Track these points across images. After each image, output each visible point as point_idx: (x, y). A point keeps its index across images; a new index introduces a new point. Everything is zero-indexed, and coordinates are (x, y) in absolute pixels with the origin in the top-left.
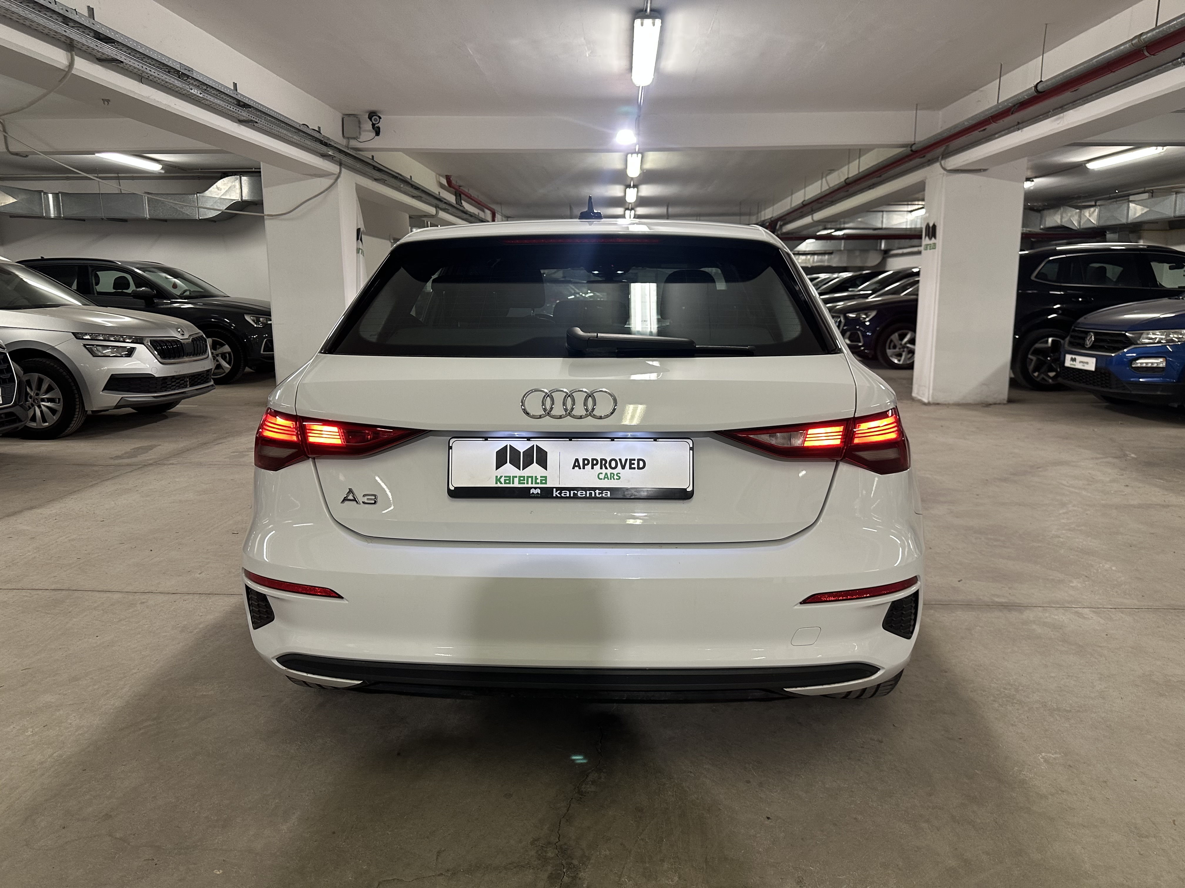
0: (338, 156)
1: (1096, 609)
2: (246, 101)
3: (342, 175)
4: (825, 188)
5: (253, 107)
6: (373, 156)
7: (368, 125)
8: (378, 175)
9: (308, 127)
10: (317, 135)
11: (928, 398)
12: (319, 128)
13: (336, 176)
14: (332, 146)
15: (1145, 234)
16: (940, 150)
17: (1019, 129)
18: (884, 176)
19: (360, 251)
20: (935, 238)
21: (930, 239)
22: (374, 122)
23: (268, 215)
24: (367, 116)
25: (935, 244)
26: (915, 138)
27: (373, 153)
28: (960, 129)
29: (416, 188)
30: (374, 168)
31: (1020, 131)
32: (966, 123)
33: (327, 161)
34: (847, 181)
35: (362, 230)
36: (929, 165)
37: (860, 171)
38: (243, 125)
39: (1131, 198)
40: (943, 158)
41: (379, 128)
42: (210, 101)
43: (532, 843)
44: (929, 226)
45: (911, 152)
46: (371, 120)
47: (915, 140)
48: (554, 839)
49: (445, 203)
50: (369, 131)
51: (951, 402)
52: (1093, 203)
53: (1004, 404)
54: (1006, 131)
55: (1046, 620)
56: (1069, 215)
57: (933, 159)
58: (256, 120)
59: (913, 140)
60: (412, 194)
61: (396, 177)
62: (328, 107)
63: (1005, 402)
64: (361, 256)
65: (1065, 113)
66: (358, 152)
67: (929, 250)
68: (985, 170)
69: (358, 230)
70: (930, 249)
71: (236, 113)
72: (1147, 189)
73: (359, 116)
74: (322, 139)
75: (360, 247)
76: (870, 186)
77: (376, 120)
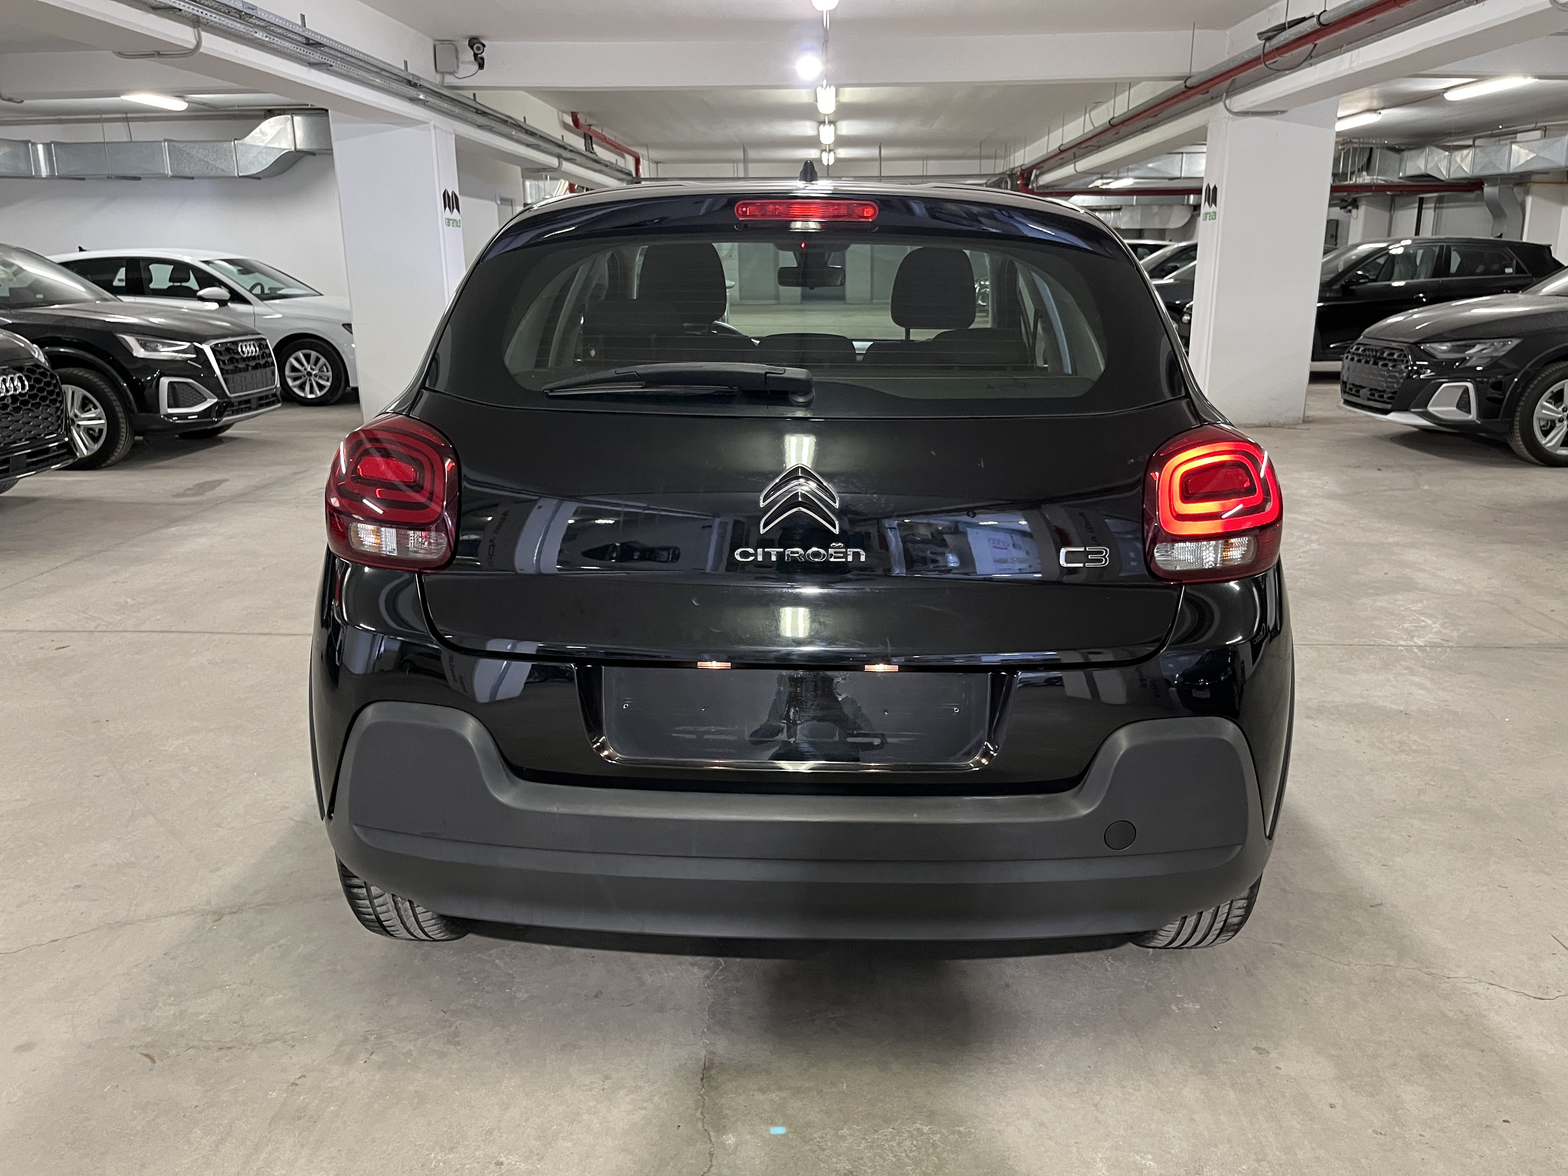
0: (431, 100)
2: (318, 39)
3: (433, 123)
4: (1089, 128)
5: (326, 46)
6: (474, 95)
7: (468, 55)
8: (481, 120)
9: (393, 64)
10: (403, 74)
12: (406, 65)
14: (424, 87)
16: (1225, 85)
17: (1311, 65)
18: (1161, 116)
20: (1216, 205)
21: (1210, 206)
22: (477, 52)
24: (467, 43)
26: (1190, 69)
27: (475, 92)
29: (532, 134)
30: (477, 111)
31: (1313, 67)
33: (415, 107)
34: (1112, 121)
36: (1212, 104)
38: (315, 70)
39: (1517, 137)
40: (1227, 97)
41: (482, 59)
42: (277, 45)
44: (1210, 186)
45: (1187, 88)
46: (472, 48)
47: (1191, 72)
49: (571, 151)
50: (469, 62)
56: (1436, 158)
57: (1216, 97)
58: (332, 63)
59: (1188, 72)
60: (525, 142)
61: (505, 122)
62: (415, 32)
66: (459, 92)
67: (1208, 223)
68: (1283, 112)
70: (1209, 221)
71: (307, 56)
72: (1539, 124)
73: (455, 43)
74: (410, 78)
77: (478, 48)
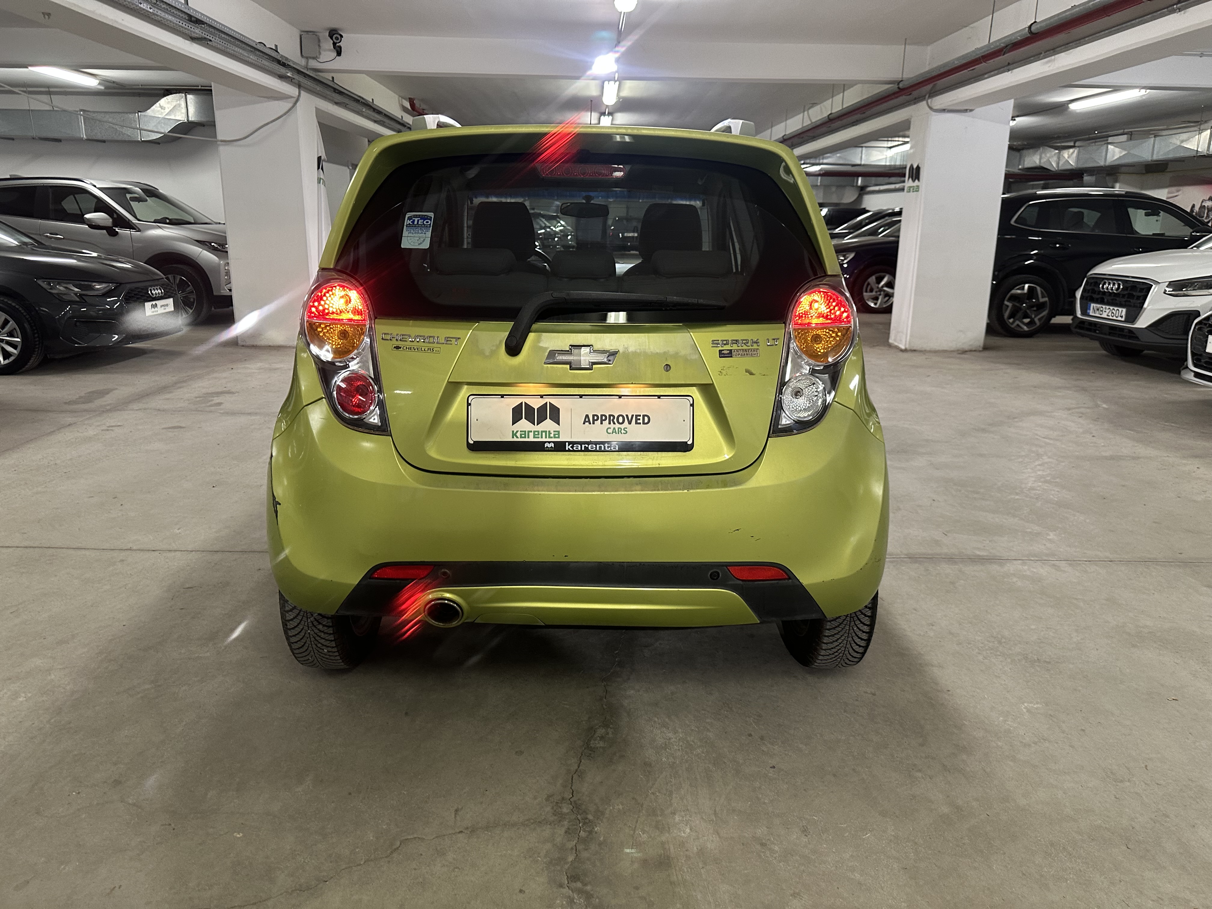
0: (297, 77)
1: (1071, 562)
2: (199, 16)
3: (301, 99)
4: (807, 123)
5: (206, 23)
6: (333, 78)
7: (328, 44)
8: (338, 98)
9: (265, 45)
10: (274, 54)
11: (905, 345)
12: (276, 46)
13: (294, 100)
14: (292, 67)
15: (1122, 177)
16: (929, 87)
17: (1009, 71)
18: (868, 113)
19: (322, 181)
20: (919, 180)
21: (914, 181)
22: (335, 41)
23: (222, 141)
24: (328, 34)
25: (918, 186)
26: (902, 75)
27: (333, 74)
28: (950, 68)
29: (379, 112)
30: (335, 90)
31: (1010, 72)
32: (956, 62)
33: (284, 83)
34: (830, 116)
35: (322, 158)
36: (915, 103)
37: (844, 107)
38: (197, 43)
39: (1110, 140)
40: (930, 97)
41: (340, 47)
42: (161, 17)
43: (547, 799)
44: (913, 168)
45: (898, 90)
46: (332, 38)
47: (902, 78)
48: (568, 795)
50: (330, 50)
51: (928, 349)
52: (1072, 144)
53: (980, 351)
54: (996, 72)
55: (1024, 573)
56: (1048, 155)
57: (919, 98)
58: (211, 38)
59: (901, 77)
60: (372, 118)
61: (357, 101)
62: (283, 22)
63: (981, 349)
64: (322, 186)
65: (1056, 56)
66: (320, 74)
67: (911, 193)
68: (971, 110)
69: (319, 159)
70: (913, 192)
71: (188, 30)
72: (1126, 131)
73: (318, 34)
74: (280, 59)
75: (321, 177)
76: (853, 123)
77: (337, 38)
